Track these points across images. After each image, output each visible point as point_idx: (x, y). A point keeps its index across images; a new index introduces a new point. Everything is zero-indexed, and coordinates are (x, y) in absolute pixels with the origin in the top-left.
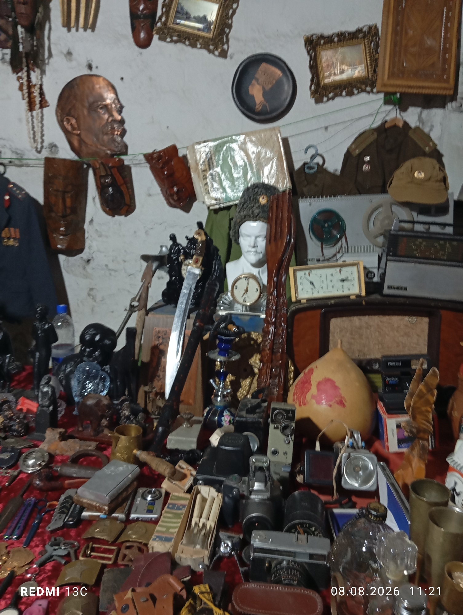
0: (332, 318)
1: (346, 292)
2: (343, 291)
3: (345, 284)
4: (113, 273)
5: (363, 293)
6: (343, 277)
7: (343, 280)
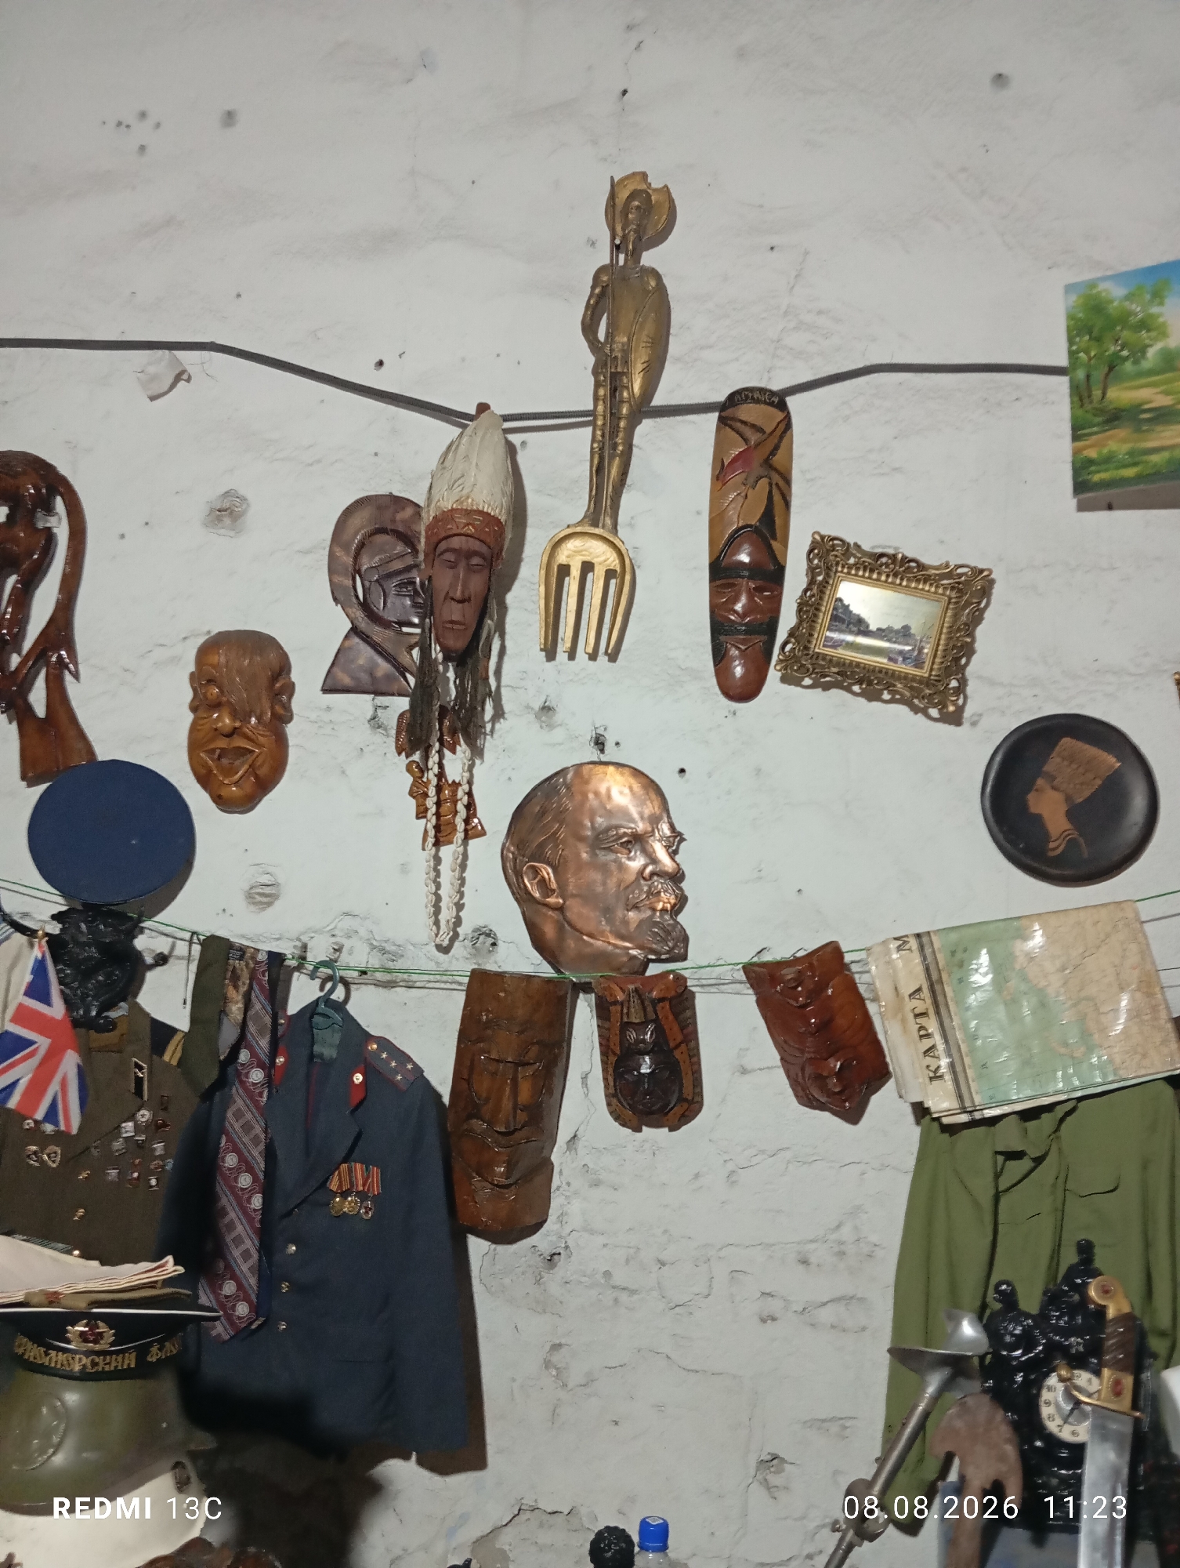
4: (624, 1297)
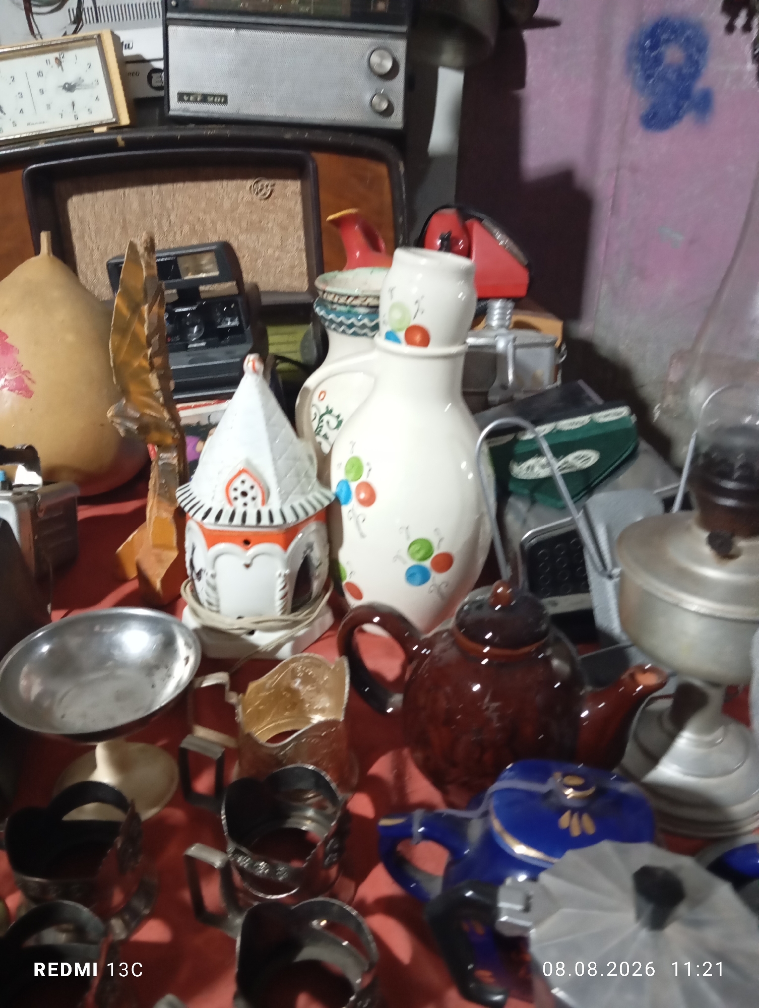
0: (70, 195)
1: (85, 120)
2: (76, 118)
3: (76, 95)
5: (125, 120)
6: (71, 79)
7: (69, 88)
